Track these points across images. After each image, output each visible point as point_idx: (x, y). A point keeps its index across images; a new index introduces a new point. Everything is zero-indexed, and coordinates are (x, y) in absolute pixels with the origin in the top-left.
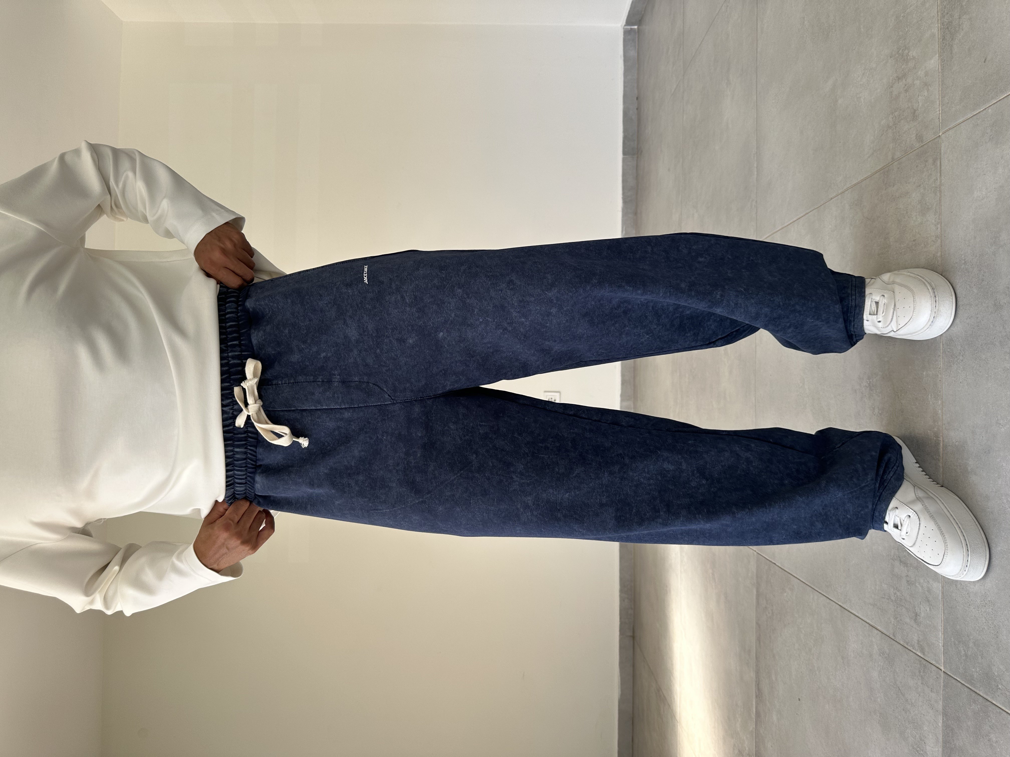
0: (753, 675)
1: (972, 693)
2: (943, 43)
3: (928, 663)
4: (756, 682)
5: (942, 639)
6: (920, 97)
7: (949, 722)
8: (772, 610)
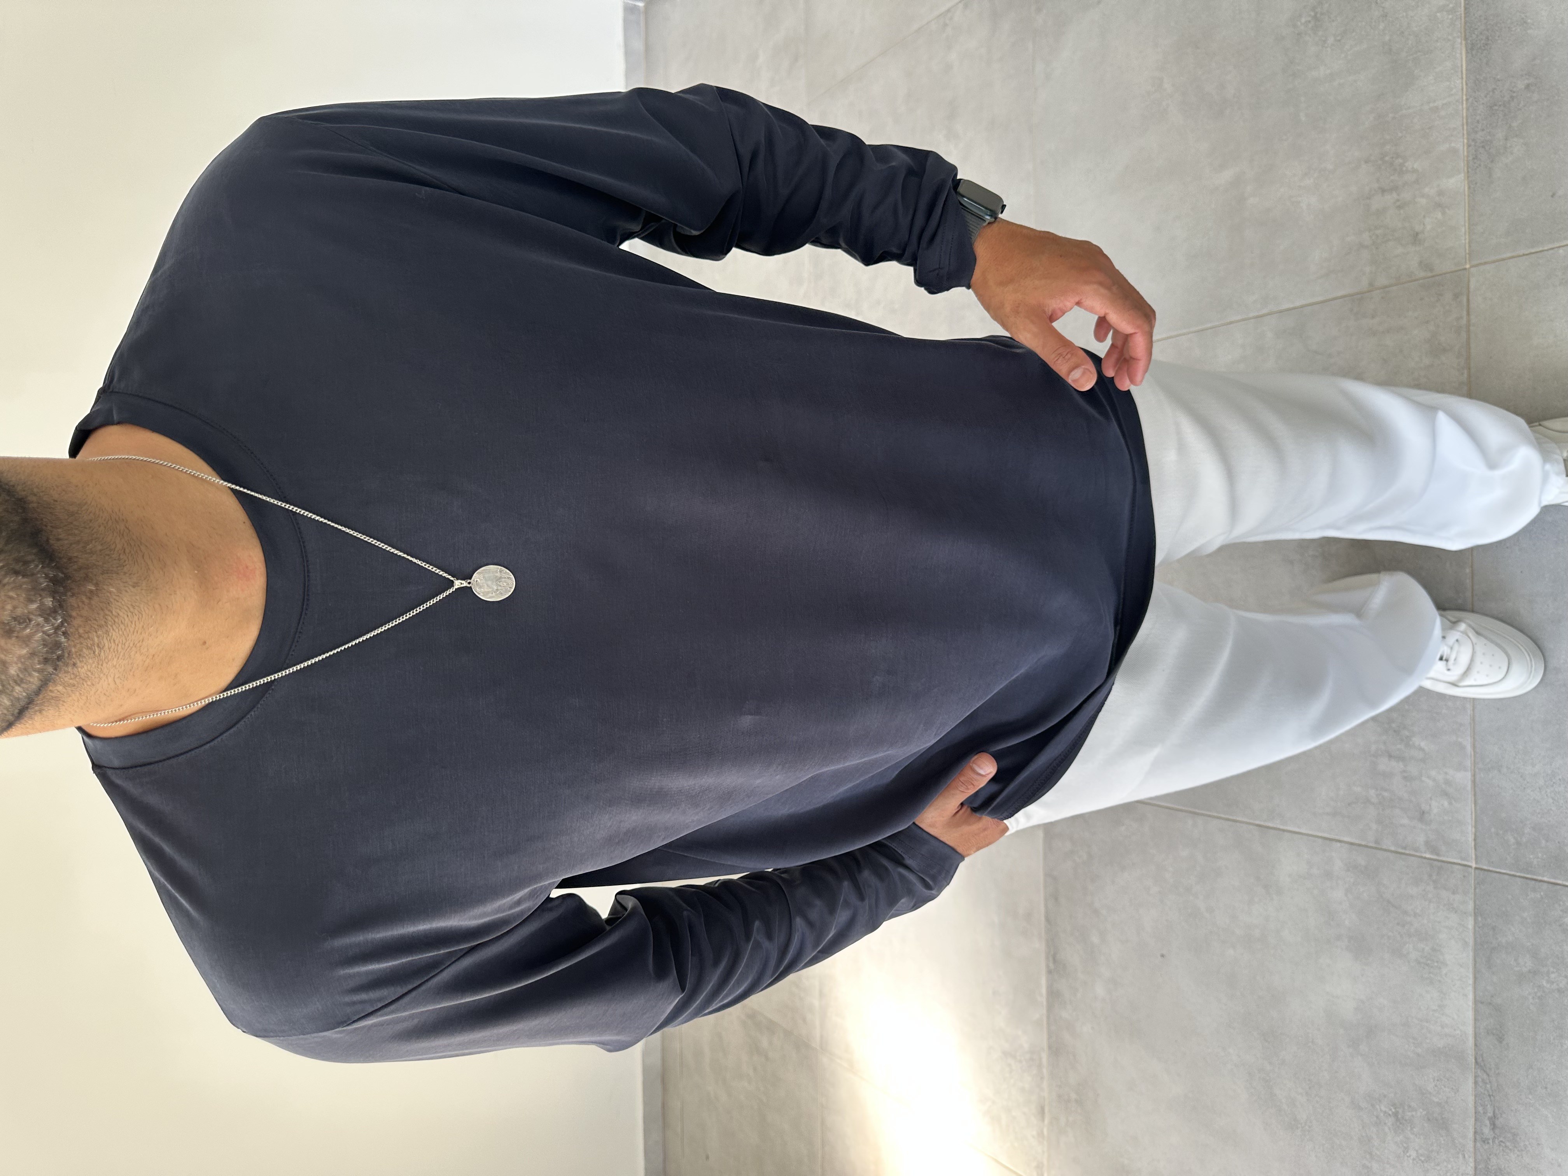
0: (1038, 945)
1: (1529, 881)
3: (1447, 863)
5: (1473, 833)
6: (1428, 219)
7: (1486, 921)
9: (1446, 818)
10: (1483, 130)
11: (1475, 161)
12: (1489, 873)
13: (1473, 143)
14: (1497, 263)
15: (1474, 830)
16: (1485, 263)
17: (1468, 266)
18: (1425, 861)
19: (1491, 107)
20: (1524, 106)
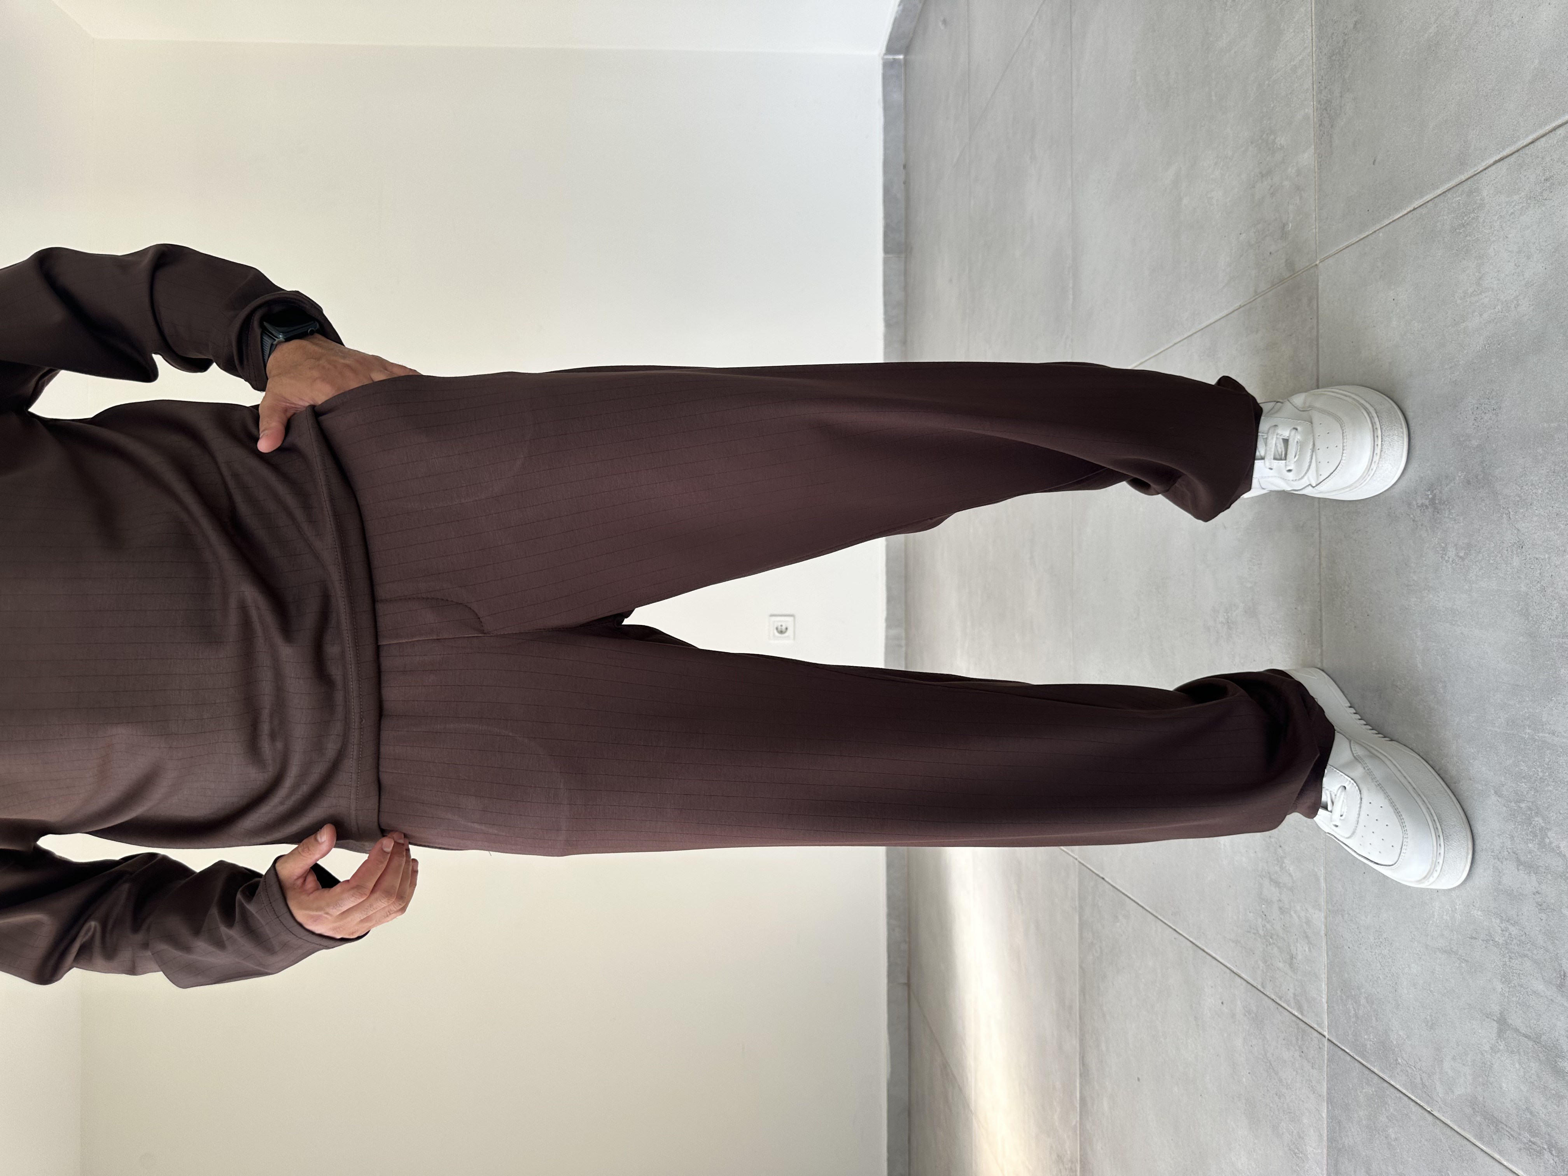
0: (1076, 1043)
1: (1364, 1069)
2: (1321, 130)
3: (1309, 1028)
4: (1080, 1054)
5: (1326, 993)
6: (1291, 207)
7: (1336, 1111)
8: (1101, 948)
9: (1307, 967)
10: (1326, 87)
11: (1321, 128)
12: (1337, 1049)
13: (1319, 106)
14: (1336, 255)
15: (1326, 989)
16: (1330, 256)
17: (1318, 262)
18: (1294, 1018)
19: (1330, 57)
20: (1353, 50)
